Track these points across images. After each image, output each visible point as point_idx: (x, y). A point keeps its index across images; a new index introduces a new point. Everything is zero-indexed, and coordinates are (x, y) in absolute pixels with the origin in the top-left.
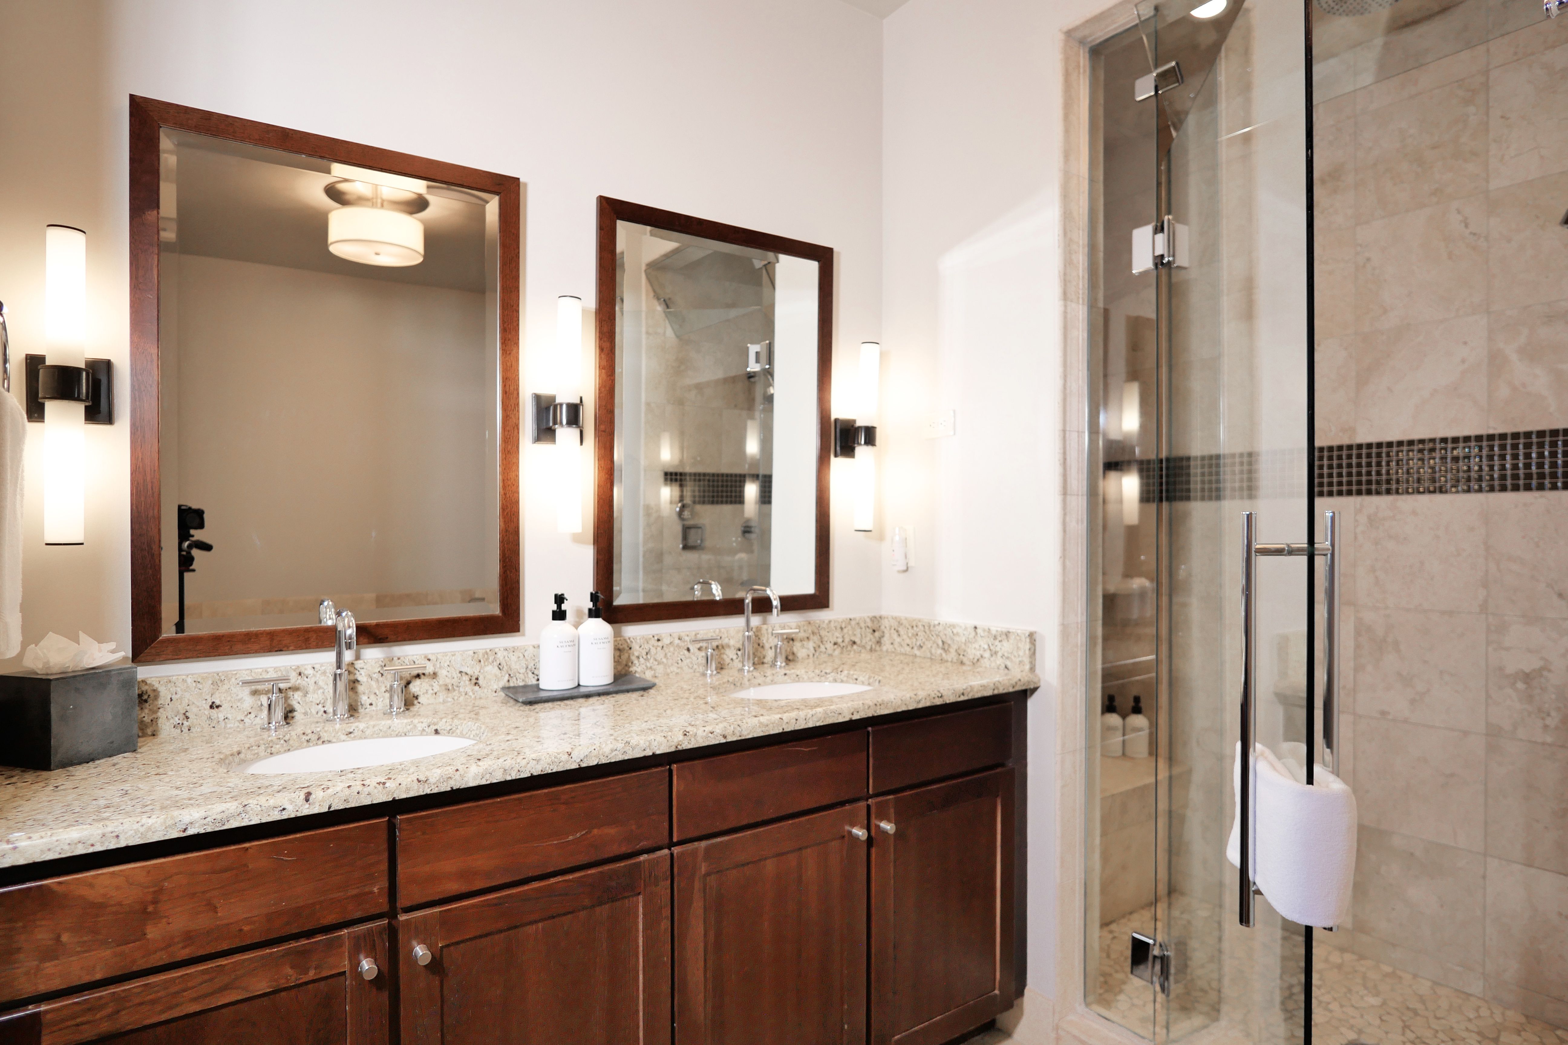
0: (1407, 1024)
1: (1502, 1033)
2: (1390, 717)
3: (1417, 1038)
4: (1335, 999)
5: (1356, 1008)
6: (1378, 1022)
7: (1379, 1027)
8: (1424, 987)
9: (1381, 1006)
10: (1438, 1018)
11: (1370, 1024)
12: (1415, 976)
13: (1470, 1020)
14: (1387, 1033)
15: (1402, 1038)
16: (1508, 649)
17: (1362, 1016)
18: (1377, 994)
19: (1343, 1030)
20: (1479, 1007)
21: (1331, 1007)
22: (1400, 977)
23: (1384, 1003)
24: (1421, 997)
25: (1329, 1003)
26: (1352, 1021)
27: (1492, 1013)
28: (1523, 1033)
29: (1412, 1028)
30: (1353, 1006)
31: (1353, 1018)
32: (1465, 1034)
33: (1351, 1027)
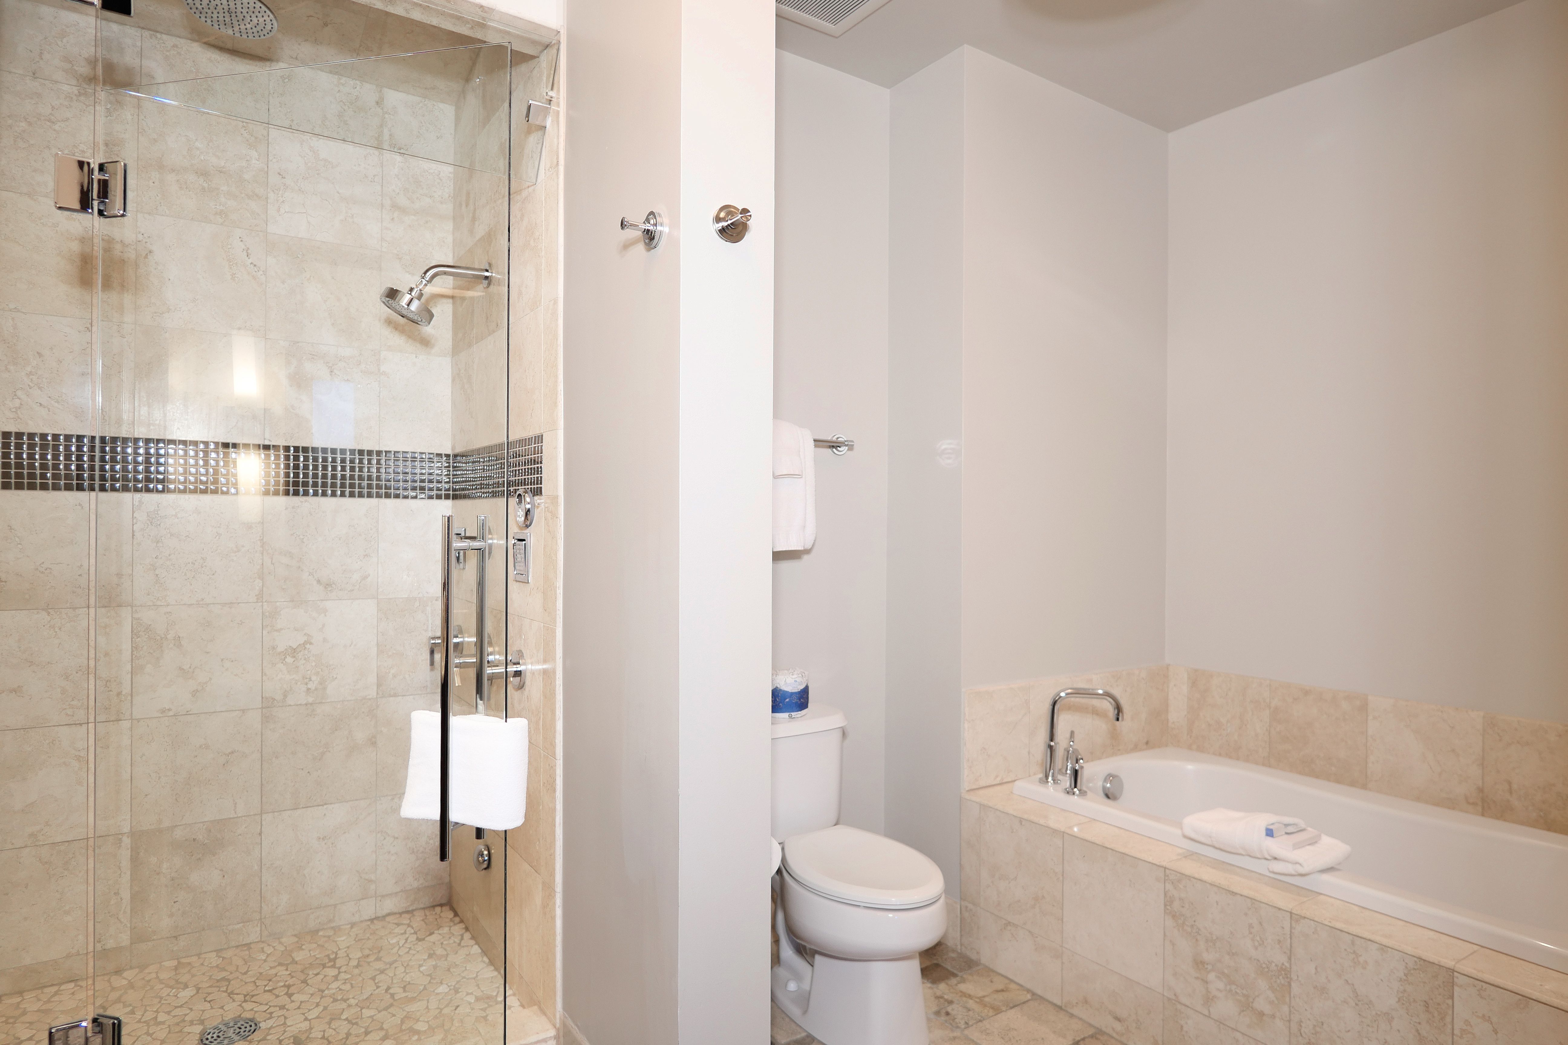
0: (229, 991)
1: (293, 955)
2: (171, 713)
3: (245, 996)
4: (157, 1012)
5: (181, 1006)
6: (208, 1005)
7: (212, 1008)
8: (213, 959)
9: (198, 992)
10: (245, 973)
11: (203, 1011)
12: (199, 955)
13: (265, 961)
14: (222, 1008)
15: (235, 1004)
16: (279, 631)
17: (191, 1009)
18: (186, 986)
19: (187, 1029)
20: (263, 948)
21: (159, 1019)
22: (189, 964)
23: (198, 989)
24: (217, 966)
25: (156, 1018)
26: (187, 1018)
27: (274, 947)
28: (303, 947)
29: (235, 992)
30: (176, 1007)
31: (186, 1015)
32: (273, 971)
33: (192, 1023)
